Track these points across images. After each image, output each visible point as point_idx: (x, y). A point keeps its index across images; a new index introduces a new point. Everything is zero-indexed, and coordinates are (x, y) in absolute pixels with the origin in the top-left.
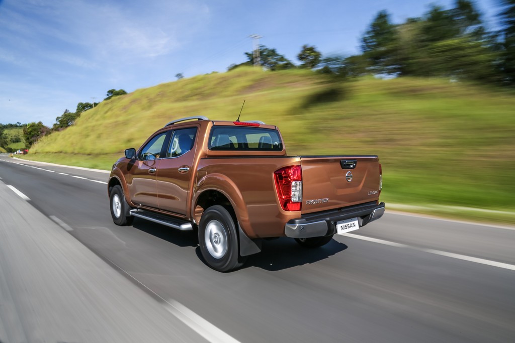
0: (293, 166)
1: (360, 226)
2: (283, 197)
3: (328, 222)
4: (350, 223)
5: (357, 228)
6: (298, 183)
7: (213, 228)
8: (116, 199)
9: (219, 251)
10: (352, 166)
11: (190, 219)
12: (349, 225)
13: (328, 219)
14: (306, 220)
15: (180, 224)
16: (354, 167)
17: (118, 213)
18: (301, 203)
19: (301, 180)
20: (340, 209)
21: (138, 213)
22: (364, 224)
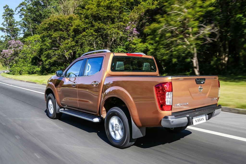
0: (167, 82)
1: (206, 120)
2: (161, 102)
3: (188, 118)
4: (200, 118)
5: (205, 121)
6: (170, 93)
7: (114, 121)
8: (50, 102)
9: (118, 136)
10: (202, 82)
11: (99, 115)
12: (200, 119)
13: (188, 116)
14: (175, 117)
15: (93, 118)
16: (204, 83)
17: (52, 111)
18: (172, 106)
19: (172, 91)
20: (195, 109)
21: (64, 110)
22: (209, 118)
